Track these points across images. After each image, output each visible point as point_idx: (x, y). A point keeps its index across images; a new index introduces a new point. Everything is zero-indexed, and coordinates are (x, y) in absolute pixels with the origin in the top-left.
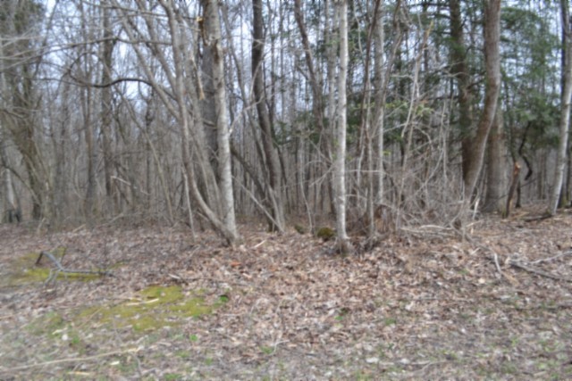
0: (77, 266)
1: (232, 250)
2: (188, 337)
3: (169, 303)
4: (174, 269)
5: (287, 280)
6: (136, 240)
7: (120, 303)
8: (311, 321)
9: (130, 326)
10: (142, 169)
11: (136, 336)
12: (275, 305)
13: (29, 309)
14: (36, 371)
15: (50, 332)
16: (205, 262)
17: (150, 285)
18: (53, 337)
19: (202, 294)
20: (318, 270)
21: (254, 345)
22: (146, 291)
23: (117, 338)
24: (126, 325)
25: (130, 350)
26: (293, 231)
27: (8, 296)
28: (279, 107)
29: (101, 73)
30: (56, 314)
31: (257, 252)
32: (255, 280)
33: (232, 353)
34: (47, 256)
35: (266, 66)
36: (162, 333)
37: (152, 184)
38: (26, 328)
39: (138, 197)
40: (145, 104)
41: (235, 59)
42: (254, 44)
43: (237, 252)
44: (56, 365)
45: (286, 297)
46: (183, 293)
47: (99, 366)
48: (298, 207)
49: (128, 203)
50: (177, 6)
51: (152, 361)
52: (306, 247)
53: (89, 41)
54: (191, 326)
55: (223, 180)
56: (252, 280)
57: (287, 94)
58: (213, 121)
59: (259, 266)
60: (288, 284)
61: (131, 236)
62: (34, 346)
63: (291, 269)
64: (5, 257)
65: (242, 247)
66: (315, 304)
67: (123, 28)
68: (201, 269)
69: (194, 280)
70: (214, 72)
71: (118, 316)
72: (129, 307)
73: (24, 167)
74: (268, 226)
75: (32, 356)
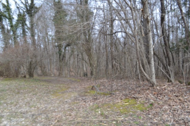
0: (103, 90)
1: (154, 88)
2: (138, 117)
3: (132, 105)
4: (134, 93)
5: (175, 100)
6: (121, 83)
7: (116, 103)
8: (185, 117)
9: (119, 111)
10: (123, 60)
11: (121, 114)
12: (170, 109)
13: (89, 102)
14: (91, 121)
15: (95, 110)
16: (144, 92)
17: (126, 98)
18: (96, 112)
19: (143, 103)
20: (188, 98)
21: (162, 123)
22: (124, 100)
23: (115, 114)
24: (118, 110)
25: (119, 119)
26: (178, 82)
27: (84, 98)
28: (171, 37)
29: (110, 30)
30: (97, 105)
31: (164, 89)
32: (163, 99)
33: (154, 125)
34: (95, 87)
35: (166, 23)
36: (130, 115)
37: (126, 65)
38: (88, 108)
39: (122, 70)
40: (124, 39)
41: (154, 21)
42: (162, 15)
43: (156, 89)
44: (97, 120)
45: (175, 107)
46: (137, 102)
47: (109, 123)
48: (179, 73)
49: (118, 71)
50: (134, 6)
51: (126, 123)
52: (183, 88)
53: (106, 21)
54: (139, 113)
55: (151, 64)
56: (161, 99)
57: (175, 33)
58: (147, 43)
59: (164, 95)
60: (176, 102)
61: (120, 82)
62: (91, 114)
63: (177, 96)
64: (83, 87)
65: (158, 87)
66: (187, 110)
67: (117, 15)
68: (143, 94)
69: (141, 98)
70: (147, 27)
71: (115, 107)
72: (119, 105)
73: (88, 60)
74: (167, 80)
75: (90, 117)
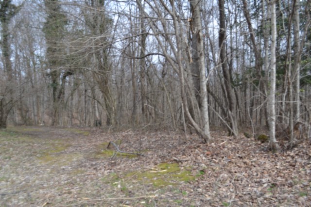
0: (126, 150)
1: (207, 146)
2: (181, 192)
3: (172, 173)
4: (175, 154)
5: (239, 164)
6: (156, 138)
7: (147, 171)
8: (253, 190)
9: (152, 183)
10: (160, 100)
11: (155, 189)
12: (231, 178)
13: (103, 170)
14: (105, 202)
15: (112, 183)
16: (192, 152)
17: (163, 162)
18: (113, 185)
19: (190, 169)
20: (258, 160)
21: (218, 200)
22: (160, 165)
23: (145, 189)
24: (149, 183)
25: (151, 196)
26: (243, 136)
27: (94, 163)
28: (235, 65)
29: (140, 51)
30: (115, 174)
31: (221, 147)
32: (220, 163)
33: (206, 203)
34: (113, 144)
35: (227, 43)
36: (168, 189)
37: (165, 108)
38: (101, 180)
39: (158, 115)
40: (162, 66)
41: (210, 39)
42: (221, 31)
43: (210, 147)
44: (114, 200)
45: (238, 174)
46: (180, 168)
47: (135, 203)
48: (246, 122)
49: (153, 118)
50: (178, 14)
51: (162, 203)
52: (251, 145)
53: (134, 35)
54: (183, 186)
55: (203, 106)
56: (218, 163)
57: (240, 59)
58: (197, 74)
59: (222, 155)
60: (239, 167)
61: (154, 135)
62: (105, 189)
63: (241, 158)
64: (93, 144)
65: (213, 144)
66: (255, 180)
67: (151, 28)
68: (190, 155)
69: (186, 161)
70: (198, 48)
71: (146, 177)
72: (152, 173)
73: (103, 99)
74: (228, 132)
75: (103, 195)
